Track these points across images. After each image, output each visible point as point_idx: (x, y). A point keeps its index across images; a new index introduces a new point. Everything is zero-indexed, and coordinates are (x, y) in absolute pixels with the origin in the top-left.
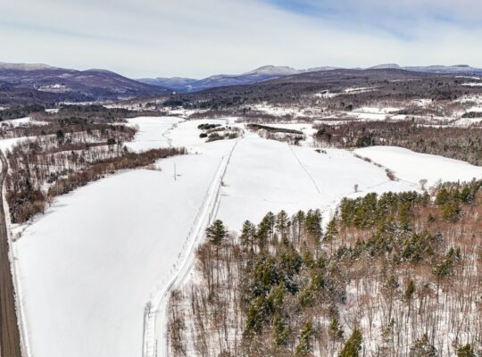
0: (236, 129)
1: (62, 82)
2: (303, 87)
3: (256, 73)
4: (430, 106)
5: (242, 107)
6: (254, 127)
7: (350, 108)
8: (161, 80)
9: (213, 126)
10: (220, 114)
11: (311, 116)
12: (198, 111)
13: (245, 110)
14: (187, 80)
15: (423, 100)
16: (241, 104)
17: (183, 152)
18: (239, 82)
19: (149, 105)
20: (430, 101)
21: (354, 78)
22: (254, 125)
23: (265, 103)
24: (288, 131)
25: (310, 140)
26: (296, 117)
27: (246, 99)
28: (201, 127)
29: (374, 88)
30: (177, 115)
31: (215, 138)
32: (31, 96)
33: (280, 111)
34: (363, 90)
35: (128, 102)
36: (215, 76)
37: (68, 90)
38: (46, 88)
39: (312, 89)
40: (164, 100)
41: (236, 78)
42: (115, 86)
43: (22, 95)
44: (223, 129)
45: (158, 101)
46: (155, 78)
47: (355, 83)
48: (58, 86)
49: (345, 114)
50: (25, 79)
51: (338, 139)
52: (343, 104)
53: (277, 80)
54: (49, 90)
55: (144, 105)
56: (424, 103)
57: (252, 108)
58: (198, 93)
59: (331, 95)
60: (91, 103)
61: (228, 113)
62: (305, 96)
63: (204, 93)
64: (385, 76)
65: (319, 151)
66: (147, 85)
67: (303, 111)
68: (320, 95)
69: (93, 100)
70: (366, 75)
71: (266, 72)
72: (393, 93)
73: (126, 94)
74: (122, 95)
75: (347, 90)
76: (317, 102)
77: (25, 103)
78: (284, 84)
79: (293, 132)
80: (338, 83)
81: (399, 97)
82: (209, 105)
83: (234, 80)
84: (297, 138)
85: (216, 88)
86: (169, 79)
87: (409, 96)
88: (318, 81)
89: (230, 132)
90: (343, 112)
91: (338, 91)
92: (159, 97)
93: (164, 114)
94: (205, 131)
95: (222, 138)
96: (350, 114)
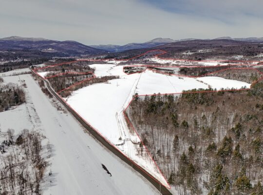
0: (142, 69)
1: (53, 47)
2: (177, 49)
3: (152, 42)
4: (241, 59)
5: (145, 59)
6: (151, 68)
7: (200, 60)
8: (102, 46)
9: (131, 68)
10: (133, 63)
11: (180, 64)
12: (122, 61)
13: (146, 61)
14: (115, 46)
15: (239, 56)
16: (144, 58)
17: (118, 78)
18: (143, 47)
19: (97, 59)
20: (242, 57)
21: (204, 44)
22: (150, 67)
23: (156, 57)
24: (166, 70)
25: (177, 73)
26: (171, 64)
27: (146, 56)
28: (124, 68)
29: (214, 50)
30: (112, 63)
31: (132, 73)
32: (39, 54)
33: (163, 61)
34: (208, 51)
35: (87, 57)
36: (130, 44)
37: (56, 51)
38: (45, 50)
39: (181, 50)
40: (104, 56)
41: (141, 44)
42: (79, 49)
43: (35, 54)
44: (135, 69)
45: (102, 57)
46: (98, 45)
47: (204, 47)
48: (50, 49)
49: (197, 63)
50: (34, 46)
51: (190, 73)
52: (196, 58)
53: (163, 46)
54: (47, 51)
55: (95, 59)
56: (238, 57)
57: (150, 60)
58: (122, 52)
59: (191, 54)
60: (68, 58)
61: (137, 62)
62: (177, 54)
63: (125, 52)
64: (221, 44)
65: (180, 78)
66: (95, 49)
67: (175, 61)
68: (185, 53)
69: (69, 56)
70: (211, 43)
71: (157, 41)
72: (223, 52)
73: (85, 53)
74: (83, 54)
75: (199, 51)
76: (183, 57)
77: (37, 57)
78: (166, 48)
79: (169, 70)
80: (195, 47)
81: (227, 54)
82: (128, 59)
83: (140, 46)
84: (171, 73)
85: (131, 50)
86: (105, 46)
87: (232, 54)
88: (184, 46)
89: (139, 70)
90: (196, 62)
91: (195, 52)
92: (102, 55)
93: (106, 63)
94: (127, 70)
95: (135, 73)
96: (200, 63)
